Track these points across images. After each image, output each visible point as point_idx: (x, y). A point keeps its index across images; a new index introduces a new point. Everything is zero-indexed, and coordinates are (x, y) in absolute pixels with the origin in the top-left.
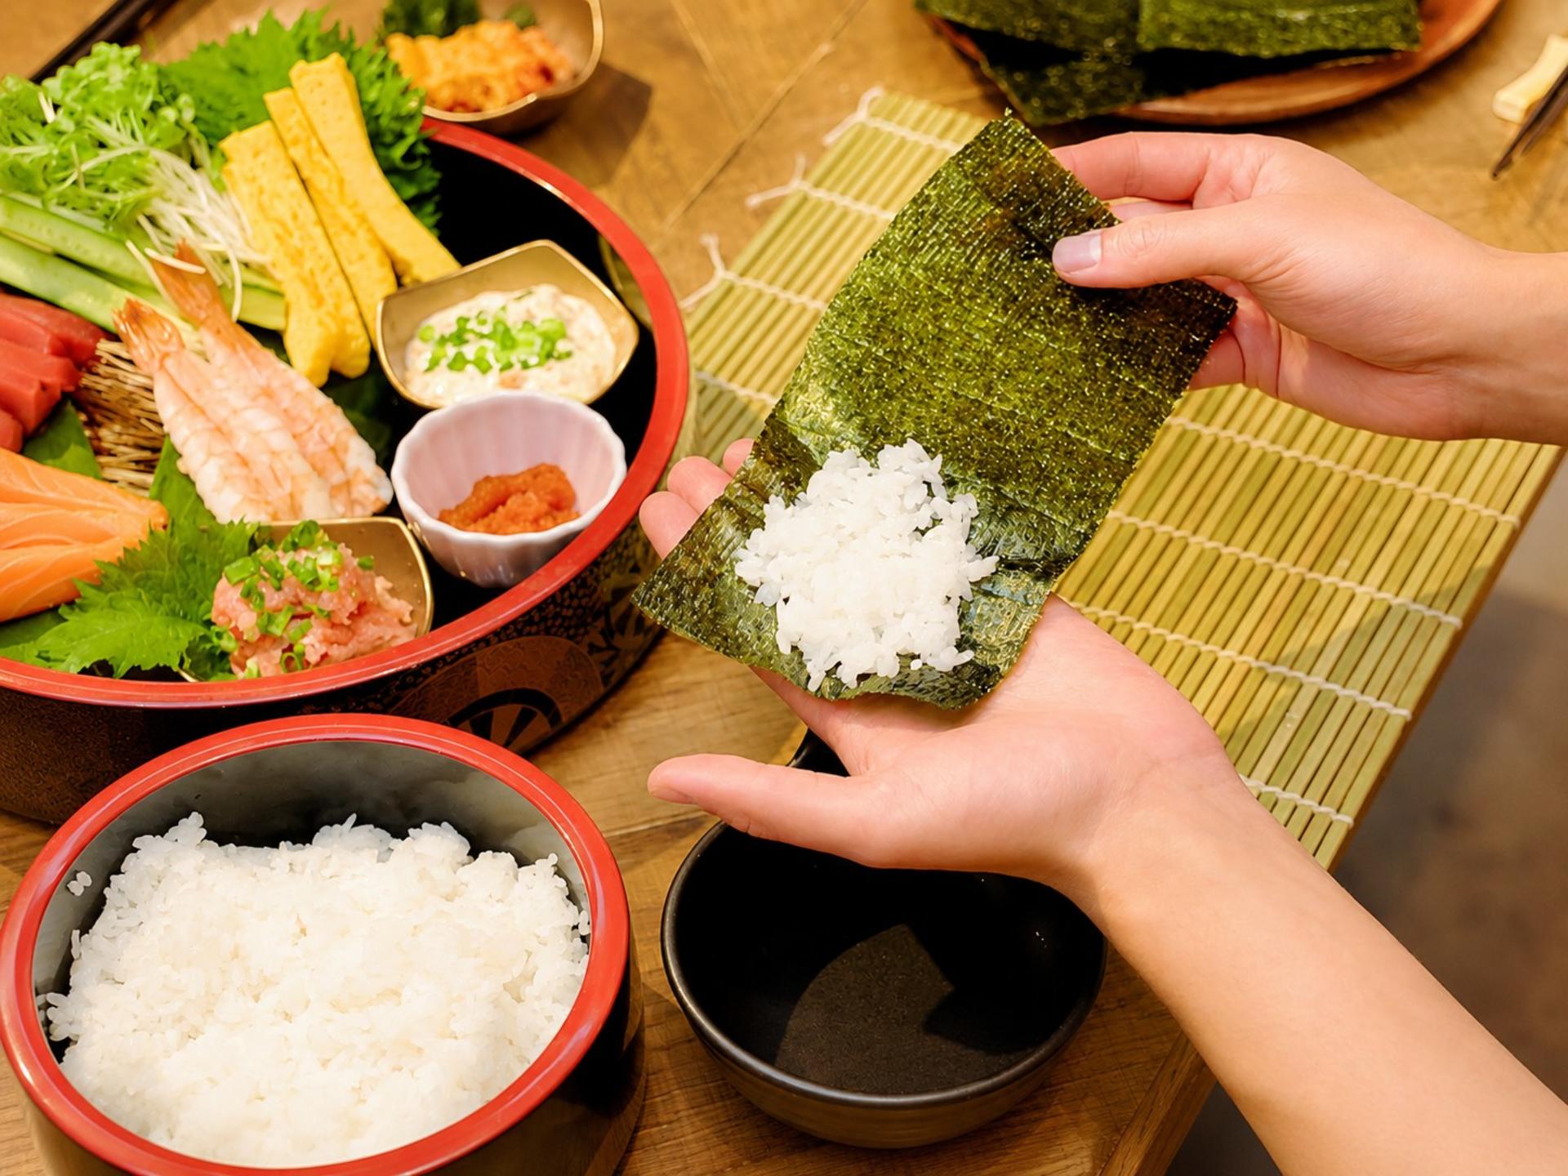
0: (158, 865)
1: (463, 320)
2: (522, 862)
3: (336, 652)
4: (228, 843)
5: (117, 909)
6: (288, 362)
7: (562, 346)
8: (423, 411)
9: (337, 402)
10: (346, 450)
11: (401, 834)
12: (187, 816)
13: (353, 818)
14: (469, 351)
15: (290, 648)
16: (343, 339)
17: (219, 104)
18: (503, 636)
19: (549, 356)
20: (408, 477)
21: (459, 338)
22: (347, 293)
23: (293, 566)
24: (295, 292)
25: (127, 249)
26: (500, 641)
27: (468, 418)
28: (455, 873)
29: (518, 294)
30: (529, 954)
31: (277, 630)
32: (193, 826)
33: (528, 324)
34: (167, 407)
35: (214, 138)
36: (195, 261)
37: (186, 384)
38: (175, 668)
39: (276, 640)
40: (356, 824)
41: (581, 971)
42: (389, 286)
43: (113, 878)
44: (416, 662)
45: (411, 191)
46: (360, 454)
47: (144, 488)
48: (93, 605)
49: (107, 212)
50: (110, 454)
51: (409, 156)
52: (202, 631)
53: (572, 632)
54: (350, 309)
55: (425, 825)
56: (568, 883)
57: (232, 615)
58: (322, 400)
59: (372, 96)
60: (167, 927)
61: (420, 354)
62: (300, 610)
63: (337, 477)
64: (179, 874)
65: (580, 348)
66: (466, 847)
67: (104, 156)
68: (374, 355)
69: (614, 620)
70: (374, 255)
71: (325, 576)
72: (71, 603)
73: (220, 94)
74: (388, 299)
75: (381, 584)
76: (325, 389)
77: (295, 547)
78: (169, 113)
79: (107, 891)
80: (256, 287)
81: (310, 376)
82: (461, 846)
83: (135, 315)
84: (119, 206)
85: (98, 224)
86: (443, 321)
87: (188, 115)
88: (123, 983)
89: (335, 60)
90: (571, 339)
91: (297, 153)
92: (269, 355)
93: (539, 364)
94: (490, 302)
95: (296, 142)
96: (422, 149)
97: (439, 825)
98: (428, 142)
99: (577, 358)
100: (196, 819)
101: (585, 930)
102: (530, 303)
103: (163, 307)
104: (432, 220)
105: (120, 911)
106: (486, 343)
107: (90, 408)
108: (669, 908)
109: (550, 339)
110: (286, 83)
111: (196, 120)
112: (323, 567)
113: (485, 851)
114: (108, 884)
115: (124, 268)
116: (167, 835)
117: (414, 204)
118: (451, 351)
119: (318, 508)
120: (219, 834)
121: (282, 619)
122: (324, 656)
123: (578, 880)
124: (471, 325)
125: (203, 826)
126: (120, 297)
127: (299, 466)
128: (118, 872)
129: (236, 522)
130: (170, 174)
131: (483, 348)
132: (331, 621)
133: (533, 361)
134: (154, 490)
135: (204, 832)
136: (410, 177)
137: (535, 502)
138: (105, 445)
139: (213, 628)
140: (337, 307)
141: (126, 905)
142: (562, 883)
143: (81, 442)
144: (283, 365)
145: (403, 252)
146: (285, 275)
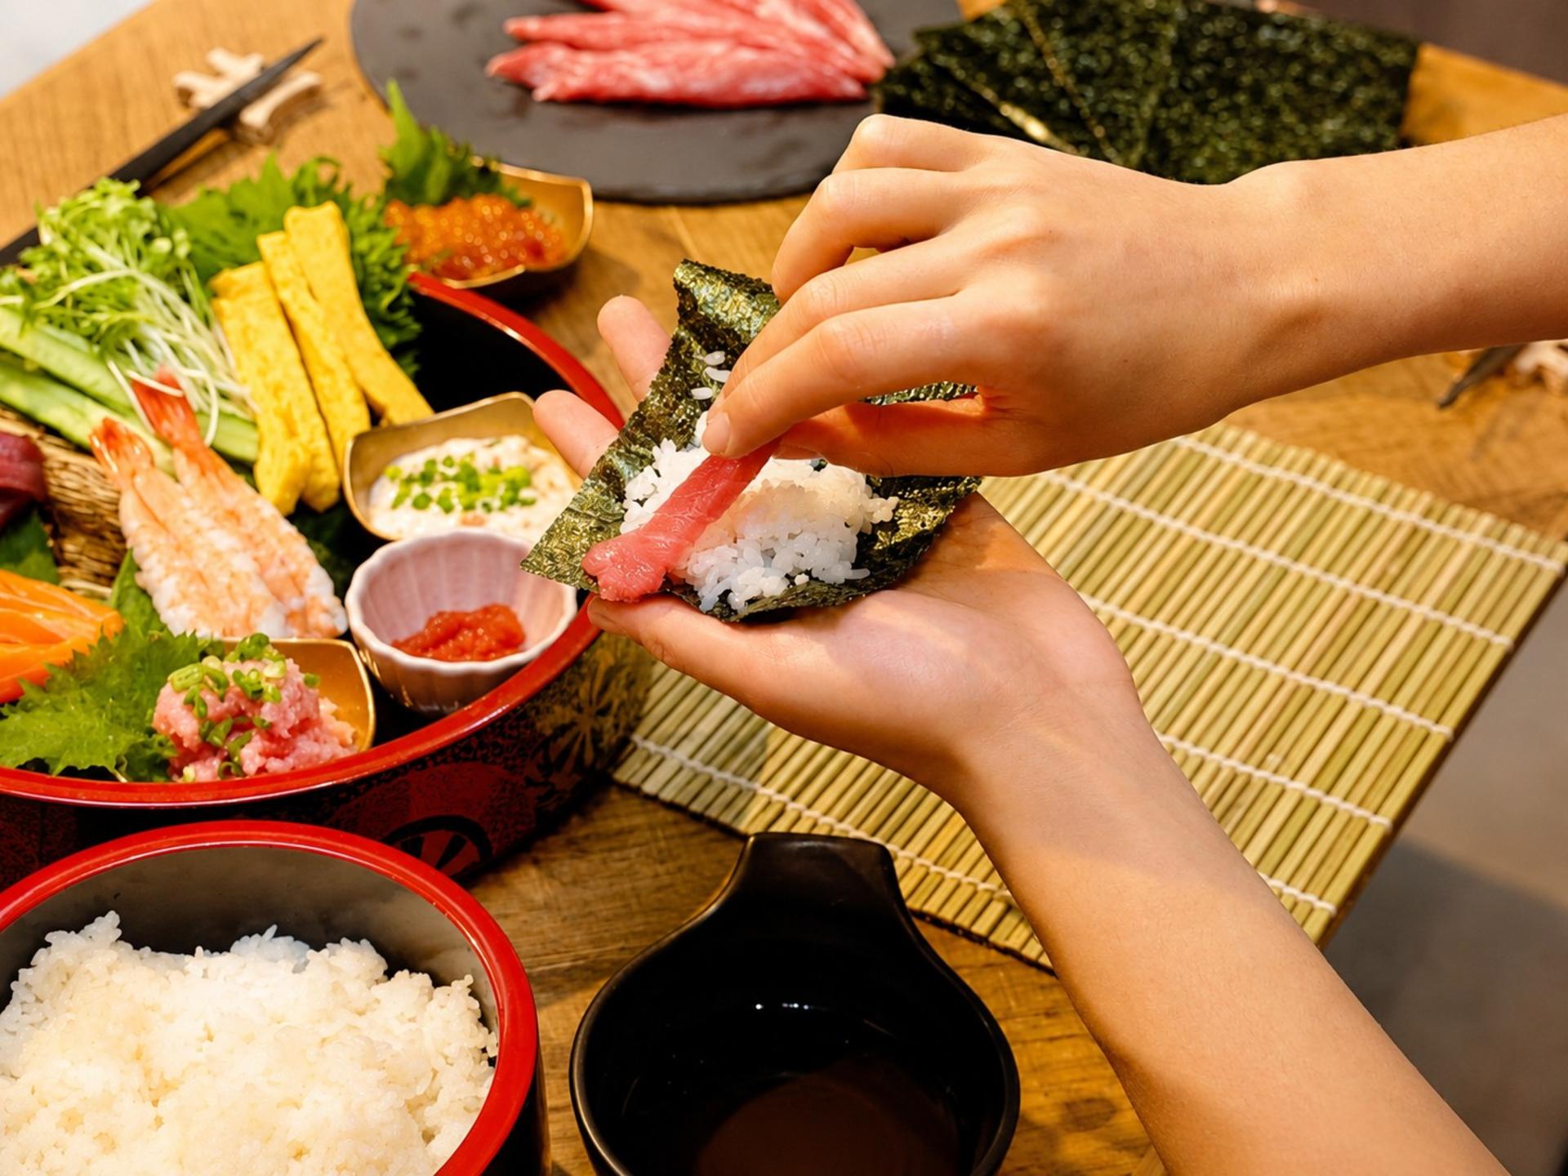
0: (69, 961)
1: (432, 463)
2: (438, 982)
3: (275, 765)
4: (143, 946)
5: (23, 1003)
6: (257, 489)
7: (525, 494)
8: (382, 542)
9: (301, 531)
10: (307, 576)
11: (318, 946)
12: (103, 915)
13: (274, 928)
14: (435, 491)
15: (228, 758)
16: (312, 470)
17: (215, 244)
18: (439, 759)
19: (512, 501)
20: (363, 603)
21: (426, 478)
22: (321, 428)
23: (237, 675)
24: (270, 424)
25: (109, 370)
26: (436, 764)
27: (427, 551)
28: (369, 988)
29: (487, 442)
30: (435, 1073)
31: (217, 740)
32: (108, 925)
33: (496, 470)
34: (131, 521)
35: (206, 276)
36: (175, 385)
37: (153, 501)
38: (111, 769)
39: (215, 750)
40: (276, 935)
41: (484, 1092)
42: (363, 423)
43: (22, 971)
44: (350, 778)
45: (393, 339)
46: (319, 582)
47: (103, 598)
48: (37, 706)
49: (91, 331)
50: (73, 564)
51: (394, 307)
52: (142, 738)
53: (510, 762)
54: (322, 444)
55: (344, 940)
56: (482, 1006)
57: (172, 722)
58: (289, 529)
59: (362, 245)
60: (70, 1022)
61: (386, 491)
62: (241, 720)
63: (295, 603)
64: (88, 971)
65: (544, 495)
66: (382, 965)
67: (92, 279)
68: (341, 490)
69: (553, 757)
70: (351, 396)
71: (269, 688)
72: (14, 702)
73: (216, 234)
74: (360, 439)
75: (326, 707)
76: (291, 518)
77: (243, 658)
78: (162, 245)
79: (14, 985)
80: (233, 416)
81: (278, 505)
82: (378, 964)
83: (109, 433)
84: (104, 327)
85: (80, 342)
86: (412, 463)
87: (183, 251)
88: (16, 1078)
89: (330, 208)
90: (535, 488)
91: (285, 295)
92: (239, 482)
93: (502, 509)
94: (458, 448)
95: (286, 284)
96: (407, 300)
97: (359, 942)
98: (413, 294)
99: (541, 504)
100: (112, 918)
101: (493, 1052)
102: (498, 450)
103: (135, 426)
104: (414, 368)
105: (25, 1005)
106: (452, 485)
107: (57, 519)
108: (581, 1036)
109: (514, 486)
110: (281, 227)
111: (190, 256)
112: (268, 680)
113: (402, 970)
114: (16, 977)
115: (104, 387)
116: (82, 931)
117: (396, 352)
118: (417, 489)
119: (271, 626)
120: (136, 935)
121: (222, 728)
122: (262, 769)
123: (491, 1001)
124: (441, 468)
125: (119, 927)
126: (97, 415)
127: (259, 590)
128: (28, 966)
129: (188, 634)
130: (159, 302)
131: (447, 490)
132: (270, 733)
133: (496, 503)
134: (113, 601)
135: (119, 933)
136: (394, 326)
137: (486, 640)
138: (68, 556)
139: (154, 736)
140: (312, 441)
141: (32, 999)
142: (476, 1005)
143: (44, 549)
144: (250, 491)
145: (380, 397)
146: (264, 408)
